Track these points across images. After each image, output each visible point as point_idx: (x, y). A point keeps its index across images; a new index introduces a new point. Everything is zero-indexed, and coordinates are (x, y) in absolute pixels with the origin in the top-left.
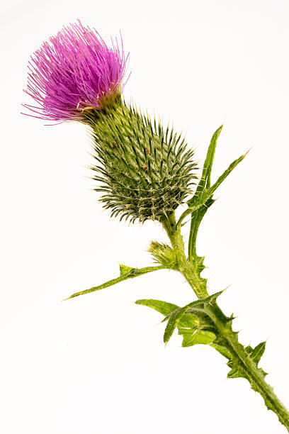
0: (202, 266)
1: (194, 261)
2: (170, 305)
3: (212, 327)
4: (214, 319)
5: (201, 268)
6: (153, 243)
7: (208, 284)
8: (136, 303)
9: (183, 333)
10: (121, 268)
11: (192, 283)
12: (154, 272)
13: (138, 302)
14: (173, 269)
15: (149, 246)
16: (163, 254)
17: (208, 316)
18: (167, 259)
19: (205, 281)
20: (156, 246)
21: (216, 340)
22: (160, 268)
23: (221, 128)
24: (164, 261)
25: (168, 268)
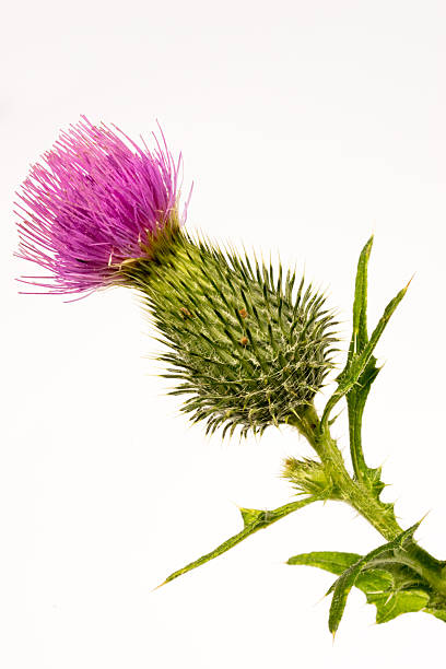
0: (379, 484)
1: (365, 478)
2: (346, 556)
3: (418, 582)
4: (420, 570)
5: (378, 488)
6: (289, 463)
7: (396, 512)
8: (289, 563)
9: (375, 600)
10: (244, 515)
11: (369, 514)
12: (299, 511)
13: (292, 561)
14: (332, 498)
15: (283, 468)
16: (310, 477)
17: (406, 566)
18: (318, 484)
19: (390, 507)
20: (294, 465)
21: (431, 601)
22: (307, 501)
23: (370, 241)
24: (313, 489)
25: (322, 499)
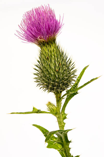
0: (66, 117)
1: (63, 115)
2: (46, 130)
3: (62, 143)
4: (64, 140)
5: (65, 118)
6: (49, 102)
7: (65, 125)
8: (33, 125)
9: (48, 143)
10: (34, 108)
11: (60, 123)
12: (46, 114)
13: (34, 125)
14: (54, 115)
15: (47, 103)
16: (52, 108)
17: (62, 138)
18: (53, 110)
19: (65, 124)
21: (61, 149)
22: (49, 113)
23: (88, 66)
24: (51, 111)
25: (52, 114)
